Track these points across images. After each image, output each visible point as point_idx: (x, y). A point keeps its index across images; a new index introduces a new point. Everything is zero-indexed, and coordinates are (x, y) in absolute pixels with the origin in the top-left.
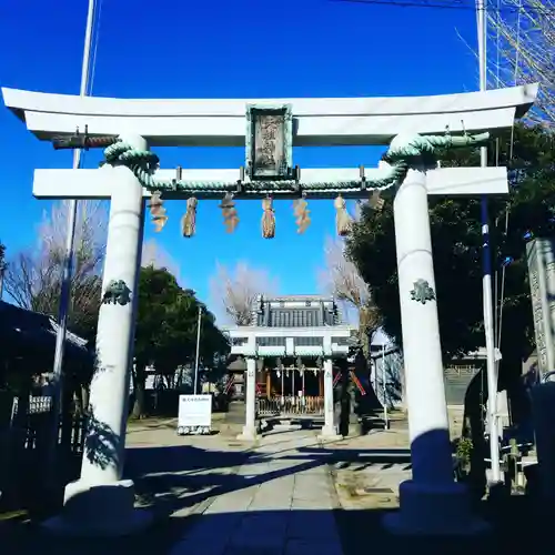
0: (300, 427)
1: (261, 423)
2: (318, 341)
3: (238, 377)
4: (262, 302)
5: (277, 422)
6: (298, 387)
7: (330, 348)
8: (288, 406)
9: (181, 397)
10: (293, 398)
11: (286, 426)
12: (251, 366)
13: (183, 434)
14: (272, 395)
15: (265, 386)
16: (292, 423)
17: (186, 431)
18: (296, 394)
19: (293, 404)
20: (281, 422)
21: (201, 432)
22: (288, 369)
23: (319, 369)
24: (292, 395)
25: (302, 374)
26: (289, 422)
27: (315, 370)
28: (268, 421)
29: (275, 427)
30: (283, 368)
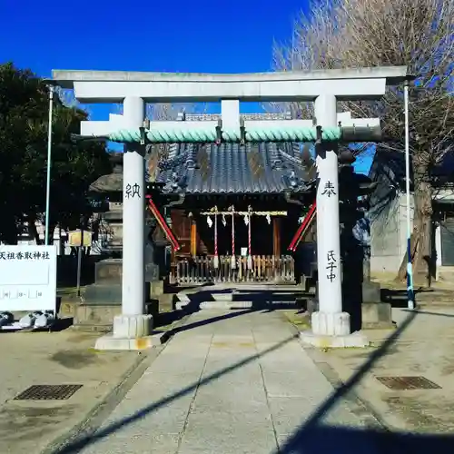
0: (249, 304)
3: (117, 208)
5: (208, 297)
6: (241, 242)
8: (224, 271)
10: (233, 258)
11: (222, 304)
14: (199, 253)
16: (236, 298)
18: (238, 253)
19: (233, 266)
20: (214, 296)
21: (28, 324)
22: (224, 213)
23: (274, 213)
24: (231, 254)
25: (247, 221)
26: (229, 296)
27: (268, 214)
28: (189, 296)
29: (203, 305)
30: (217, 213)
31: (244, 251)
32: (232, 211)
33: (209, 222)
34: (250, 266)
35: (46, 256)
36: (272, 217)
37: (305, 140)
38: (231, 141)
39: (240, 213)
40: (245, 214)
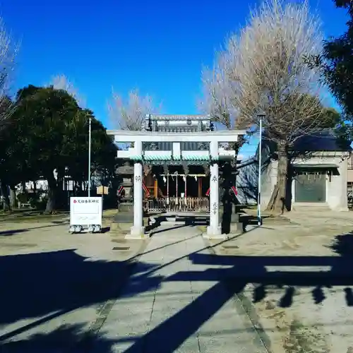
0: (184, 223)
1: (149, 220)
2: (205, 146)
3: (126, 181)
4: (150, 120)
5: (164, 219)
6: (181, 190)
7: (216, 152)
8: (173, 205)
9: (72, 199)
10: (177, 199)
11: (171, 222)
12: (137, 170)
13: (74, 233)
14: (159, 196)
15: (153, 189)
16: (177, 220)
17: (78, 229)
18: (179, 196)
19: (177, 203)
20: (167, 219)
21: (92, 230)
22: (172, 175)
23: (199, 175)
24: (175, 197)
25: (185, 179)
26: (174, 219)
27: (196, 176)
28: (155, 219)
29: (162, 223)
30: (168, 175)
31: (182, 195)
32: (176, 174)
33: (165, 179)
34: (186, 203)
35: (97, 201)
36: (198, 177)
37: (205, 160)
38: (176, 160)
39: (181, 175)
40: (183, 175)
